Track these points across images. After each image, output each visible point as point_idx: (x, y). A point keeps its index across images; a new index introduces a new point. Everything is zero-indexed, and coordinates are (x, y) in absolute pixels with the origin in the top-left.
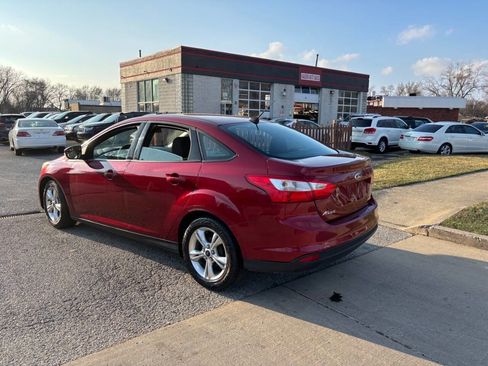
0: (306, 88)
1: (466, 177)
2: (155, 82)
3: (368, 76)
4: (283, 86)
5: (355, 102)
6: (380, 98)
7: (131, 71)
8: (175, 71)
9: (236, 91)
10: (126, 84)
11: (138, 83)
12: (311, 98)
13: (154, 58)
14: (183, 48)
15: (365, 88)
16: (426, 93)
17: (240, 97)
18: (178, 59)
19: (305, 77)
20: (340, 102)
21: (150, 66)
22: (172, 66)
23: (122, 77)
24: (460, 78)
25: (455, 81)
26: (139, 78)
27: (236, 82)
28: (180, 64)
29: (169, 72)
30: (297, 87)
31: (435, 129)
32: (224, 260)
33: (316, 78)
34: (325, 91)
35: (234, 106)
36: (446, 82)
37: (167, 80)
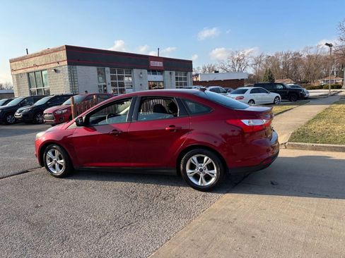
0: (154, 71)
2: (44, 73)
3: (191, 62)
4: (139, 71)
5: (185, 79)
6: (197, 75)
7: (20, 65)
8: (61, 64)
9: (108, 76)
10: (17, 75)
11: (28, 74)
12: (158, 78)
13: (42, 54)
14: (66, 46)
15: (190, 69)
16: (220, 71)
17: (112, 79)
18: (63, 55)
19: (153, 64)
20: (177, 78)
21: (38, 60)
22: (58, 60)
23: (12, 70)
24: (238, 60)
25: (235, 62)
26: (29, 70)
27: (108, 69)
28: (65, 58)
29: (57, 65)
30: (148, 71)
32: (214, 171)
33: (160, 64)
34: (167, 73)
35: (108, 86)
36: (231, 63)
37: (55, 71)
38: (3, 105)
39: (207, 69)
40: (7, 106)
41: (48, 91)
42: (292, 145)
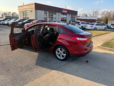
0: (64, 14)
1: (102, 35)
2: (28, 11)
3: (77, 12)
4: (58, 13)
5: (74, 18)
6: (79, 17)
7: (21, 8)
8: (33, 9)
9: (48, 14)
10: (20, 11)
11: (23, 11)
12: (65, 16)
13: (27, 5)
14: (35, 3)
15: (77, 15)
16: (88, 16)
17: (49, 16)
18: (34, 6)
19: (64, 11)
20: (71, 17)
21: (27, 7)
22: (32, 8)
23: (19, 10)
24: (96, 12)
25: (94, 13)
26: (23, 10)
27: (48, 12)
28: (34, 7)
29: (31, 9)
30: (62, 14)
31: (93, 24)
32: (65, 55)
33: (66, 12)
34: (68, 15)
35: (47, 18)
36: (93, 13)
37: (31, 11)
38: (14, 21)
39: (84, 15)
40: (15, 21)
41: (29, 18)
42: (101, 48)
